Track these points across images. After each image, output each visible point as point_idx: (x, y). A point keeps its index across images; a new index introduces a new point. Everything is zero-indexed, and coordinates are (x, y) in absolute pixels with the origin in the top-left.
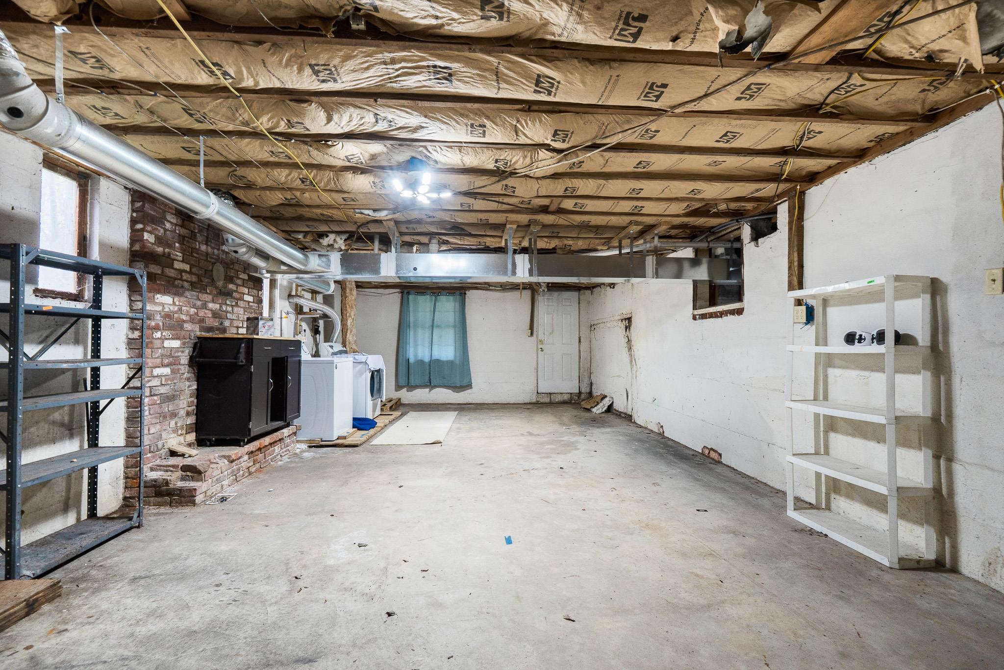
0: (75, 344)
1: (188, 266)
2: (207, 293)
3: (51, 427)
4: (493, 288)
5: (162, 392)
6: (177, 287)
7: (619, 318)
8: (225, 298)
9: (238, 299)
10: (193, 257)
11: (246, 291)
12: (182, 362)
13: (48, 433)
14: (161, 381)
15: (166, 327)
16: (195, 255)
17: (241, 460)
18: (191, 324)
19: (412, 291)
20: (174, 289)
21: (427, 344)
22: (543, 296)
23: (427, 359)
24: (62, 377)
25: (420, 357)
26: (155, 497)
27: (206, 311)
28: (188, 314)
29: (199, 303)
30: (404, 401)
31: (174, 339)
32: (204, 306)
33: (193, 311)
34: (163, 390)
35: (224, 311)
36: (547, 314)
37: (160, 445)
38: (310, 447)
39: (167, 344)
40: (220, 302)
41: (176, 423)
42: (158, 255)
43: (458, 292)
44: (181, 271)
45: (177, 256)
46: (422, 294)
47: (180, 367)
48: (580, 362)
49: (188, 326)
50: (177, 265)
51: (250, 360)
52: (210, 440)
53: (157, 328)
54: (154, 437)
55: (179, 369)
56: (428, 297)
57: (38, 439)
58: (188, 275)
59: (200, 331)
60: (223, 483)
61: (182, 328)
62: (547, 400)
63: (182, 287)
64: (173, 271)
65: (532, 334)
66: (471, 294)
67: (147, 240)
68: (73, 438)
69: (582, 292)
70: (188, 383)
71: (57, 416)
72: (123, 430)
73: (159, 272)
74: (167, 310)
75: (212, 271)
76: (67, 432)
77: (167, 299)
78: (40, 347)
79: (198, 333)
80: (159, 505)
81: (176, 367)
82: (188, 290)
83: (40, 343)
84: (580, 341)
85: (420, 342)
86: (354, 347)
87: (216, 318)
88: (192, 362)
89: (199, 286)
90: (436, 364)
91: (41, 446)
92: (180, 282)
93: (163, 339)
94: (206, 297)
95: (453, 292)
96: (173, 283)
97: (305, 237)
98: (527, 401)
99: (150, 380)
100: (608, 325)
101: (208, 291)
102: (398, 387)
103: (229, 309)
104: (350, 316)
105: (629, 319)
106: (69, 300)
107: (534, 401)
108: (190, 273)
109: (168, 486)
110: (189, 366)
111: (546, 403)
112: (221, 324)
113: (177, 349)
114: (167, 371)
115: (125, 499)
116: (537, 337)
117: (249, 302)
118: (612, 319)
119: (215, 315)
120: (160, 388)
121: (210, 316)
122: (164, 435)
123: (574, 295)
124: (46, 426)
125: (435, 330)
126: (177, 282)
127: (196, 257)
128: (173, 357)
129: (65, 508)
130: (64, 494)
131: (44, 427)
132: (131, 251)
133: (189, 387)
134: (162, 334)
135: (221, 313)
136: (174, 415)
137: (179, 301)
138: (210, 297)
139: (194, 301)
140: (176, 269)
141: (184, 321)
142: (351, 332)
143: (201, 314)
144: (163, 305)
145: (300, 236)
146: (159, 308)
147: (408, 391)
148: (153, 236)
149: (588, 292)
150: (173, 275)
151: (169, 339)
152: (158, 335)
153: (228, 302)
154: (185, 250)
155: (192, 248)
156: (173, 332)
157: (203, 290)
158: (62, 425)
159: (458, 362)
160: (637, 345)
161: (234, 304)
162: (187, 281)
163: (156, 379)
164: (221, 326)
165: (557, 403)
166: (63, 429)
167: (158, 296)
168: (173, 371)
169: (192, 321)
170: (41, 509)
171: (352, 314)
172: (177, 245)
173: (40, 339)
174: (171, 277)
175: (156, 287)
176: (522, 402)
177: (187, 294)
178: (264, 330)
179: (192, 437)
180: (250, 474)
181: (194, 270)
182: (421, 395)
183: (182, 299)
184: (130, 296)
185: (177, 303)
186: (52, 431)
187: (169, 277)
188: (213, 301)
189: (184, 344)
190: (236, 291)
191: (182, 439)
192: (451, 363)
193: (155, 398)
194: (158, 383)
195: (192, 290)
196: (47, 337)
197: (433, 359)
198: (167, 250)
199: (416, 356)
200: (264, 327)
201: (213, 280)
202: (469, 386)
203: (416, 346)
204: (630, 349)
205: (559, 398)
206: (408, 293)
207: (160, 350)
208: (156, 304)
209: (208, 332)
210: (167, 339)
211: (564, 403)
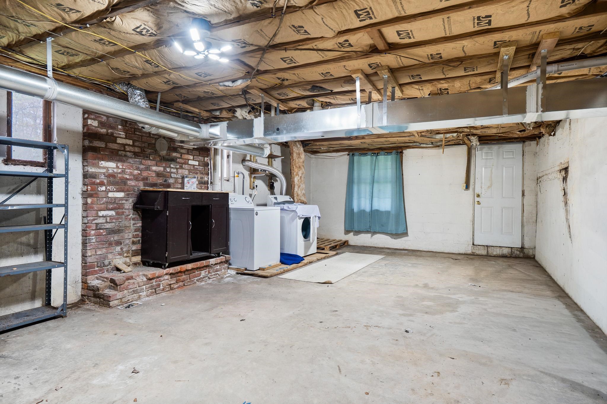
0: (37, 194)
1: (131, 141)
2: (150, 159)
3: (19, 246)
4: (424, 145)
5: (107, 227)
6: (121, 155)
7: (558, 168)
8: (170, 162)
9: (182, 164)
10: (136, 134)
11: (191, 157)
12: (126, 207)
13: (17, 250)
14: (106, 220)
15: (110, 183)
16: (138, 133)
17: (162, 279)
18: (135, 181)
19: (356, 153)
20: (118, 157)
21: (368, 197)
22: (481, 150)
23: (368, 209)
24: (27, 215)
25: (363, 207)
26: (93, 297)
27: (150, 172)
28: (131, 174)
29: (142, 167)
30: (351, 243)
31: (118, 192)
32: (148, 168)
33: (136, 172)
34: (108, 226)
35: (168, 172)
36: (485, 168)
37: (106, 262)
38: (238, 273)
39: (110, 195)
40: (164, 165)
41: (122, 249)
42: (102, 135)
43: (394, 152)
44: (124, 145)
45: (121, 134)
46: (365, 154)
47: (124, 210)
48: (523, 216)
49: (132, 183)
50: (119, 141)
51: (166, 207)
52: (148, 262)
53: (102, 184)
54: (100, 257)
55: (123, 212)
56: (369, 157)
57: (9, 253)
58: (131, 148)
59: (144, 186)
60: (140, 294)
61: (125, 184)
62: (484, 252)
63: (125, 156)
64: (116, 145)
65: (467, 187)
66: (408, 153)
67: (90, 124)
68: (37, 254)
69: (527, 143)
70: (132, 222)
71: (24, 239)
72: (80, 251)
73: (103, 146)
74: (111, 171)
75: (155, 144)
76: (32, 250)
77: (111, 165)
78: (9, 196)
79: (142, 188)
80: (95, 303)
81: (120, 211)
82: (131, 158)
83: (9, 193)
84: (523, 195)
85: (363, 195)
86: (303, 199)
87: (161, 177)
88: (135, 208)
89: (142, 155)
90: (375, 214)
91: (12, 257)
92: (124, 153)
93: (107, 192)
94: (149, 162)
95: (390, 151)
96: (118, 154)
97: (221, 113)
98: (462, 251)
99: (97, 219)
100: (550, 177)
101: (151, 158)
102: (347, 232)
103: (173, 170)
104: (297, 174)
105: (566, 169)
106: (37, 166)
107: (470, 252)
108: (133, 146)
109: (99, 291)
110: (134, 211)
111: (482, 256)
112: (166, 181)
113: (121, 199)
114: (113, 213)
115: (82, 295)
116: (474, 190)
117: (194, 165)
118: (553, 170)
119: (158, 174)
120: (105, 224)
121: (154, 175)
122: (110, 256)
123: (517, 147)
124: (15, 246)
125: (376, 185)
126: (120, 153)
127: (138, 135)
128: (117, 204)
129: (33, 297)
130: (31, 288)
131: (13, 247)
132: (83, 133)
133: (133, 224)
134: (106, 188)
135: (164, 173)
136: (118, 243)
137: (123, 166)
138: (154, 162)
139: (138, 165)
140: (119, 144)
141: (127, 179)
142: (299, 187)
143: (145, 174)
144: (107, 168)
145: (218, 113)
146: (104, 171)
147: (354, 235)
148: (97, 122)
149: (533, 143)
150: (116, 148)
151: (114, 191)
152: (103, 188)
153: (172, 166)
154: (127, 130)
155: (135, 129)
156: (117, 187)
157: (147, 157)
158: (28, 245)
159: (393, 212)
160: (572, 198)
161: (178, 167)
162: (130, 152)
163: (102, 218)
164: (165, 183)
165: (494, 256)
166: (29, 248)
167: (102, 162)
168: (117, 214)
169: (136, 178)
170: (13, 296)
171: (300, 173)
172: (120, 127)
173: (9, 191)
174: (115, 149)
175: (99, 156)
176: (457, 252)
177: (130, 160)
178: (188, 185)
179: (138, 259)
180: (172, 289)
181: (137, 144)
182: (364, 239)
183: (125, 164)
184: (83, 163)
185: (121, 167)
186: (20, 248)
187: (113, 149)
188: (157, 165)
189: (128, 195)
190: (181, 158)
191: (128, 260)
192: (388, 213)
193: (102, 231)
194: (104, 221)
195: (135, 158)
196: (14, 190)
197: (373, 209)
198: (109, 131)
199: (359, 205)
200: (188, 183)
201: (156, 151)
202: (405, 234)
203: (359, 198)
204: (566, 203)
205: (497, 252)
206: (353, 155)
207: (105, 199)
208: (100, 168)
209: (152, 187)
210: (111, 191)
211: (503, 256)
